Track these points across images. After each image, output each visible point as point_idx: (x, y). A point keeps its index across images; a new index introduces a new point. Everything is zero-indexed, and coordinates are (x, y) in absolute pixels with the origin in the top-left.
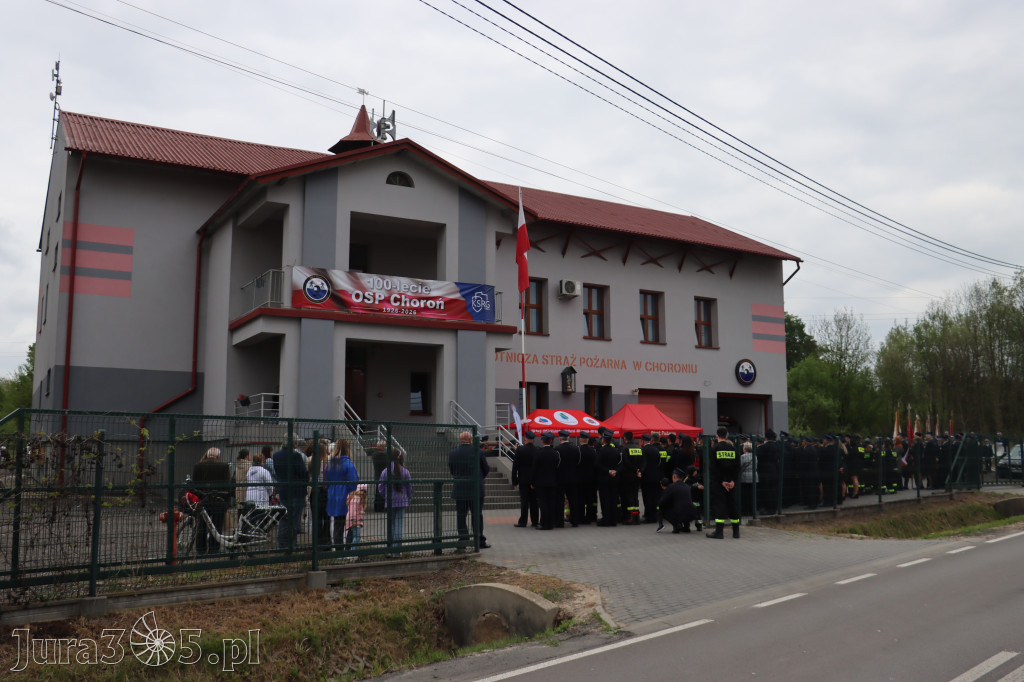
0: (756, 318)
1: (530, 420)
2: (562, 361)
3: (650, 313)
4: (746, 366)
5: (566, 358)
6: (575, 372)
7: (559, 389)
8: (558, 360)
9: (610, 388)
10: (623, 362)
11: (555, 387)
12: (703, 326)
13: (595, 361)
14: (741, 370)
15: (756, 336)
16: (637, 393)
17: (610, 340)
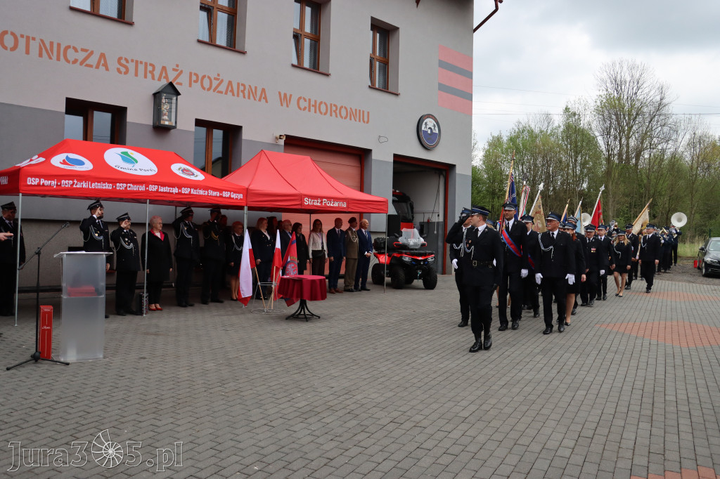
0: (442, 64)
1: (42, 159)
2: (157, 74)
3: (308, 29)
4: (430, 123)
5: (164, 68)
6: (178, 93)
7: (149, 121)
8: (149, 69)
9: (240, 128)
10: (263, 90)
11: (139, 115)
12: (377, 63)
13: (215, 83)
14: (423, 128)
15: (442, 88)
16: (282, 142)
17: (244, 53)
